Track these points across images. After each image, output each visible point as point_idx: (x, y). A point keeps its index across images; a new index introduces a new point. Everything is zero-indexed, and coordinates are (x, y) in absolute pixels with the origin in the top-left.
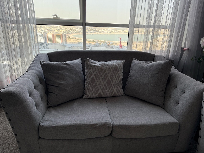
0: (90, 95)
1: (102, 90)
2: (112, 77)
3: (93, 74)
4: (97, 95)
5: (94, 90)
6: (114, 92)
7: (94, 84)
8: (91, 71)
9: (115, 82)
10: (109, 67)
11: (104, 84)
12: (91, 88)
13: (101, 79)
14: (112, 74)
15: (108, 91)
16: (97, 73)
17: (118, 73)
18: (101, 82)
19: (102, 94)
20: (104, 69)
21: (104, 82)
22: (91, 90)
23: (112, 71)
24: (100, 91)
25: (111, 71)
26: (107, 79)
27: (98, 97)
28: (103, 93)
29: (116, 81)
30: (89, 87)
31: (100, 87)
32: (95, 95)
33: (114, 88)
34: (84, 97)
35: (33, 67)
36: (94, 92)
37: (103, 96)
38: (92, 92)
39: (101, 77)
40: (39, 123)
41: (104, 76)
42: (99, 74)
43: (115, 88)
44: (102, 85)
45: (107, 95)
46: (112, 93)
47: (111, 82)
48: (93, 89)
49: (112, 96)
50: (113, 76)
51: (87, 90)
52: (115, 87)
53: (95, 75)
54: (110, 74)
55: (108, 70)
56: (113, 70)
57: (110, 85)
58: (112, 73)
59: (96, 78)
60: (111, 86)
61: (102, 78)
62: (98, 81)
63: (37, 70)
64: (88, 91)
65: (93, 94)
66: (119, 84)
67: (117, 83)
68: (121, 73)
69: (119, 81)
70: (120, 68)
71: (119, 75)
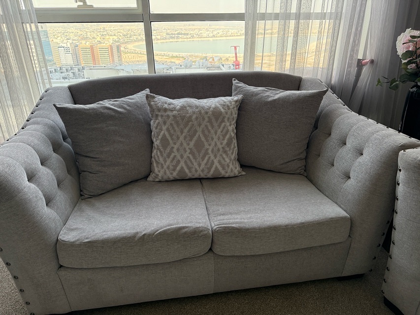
0: (160, 175)
1: (186, 162)
2: (206, 132)
3: (164, 128)
4: (175, 174)
5: (168, 163)
6: (214, 166)
7: (168, 150)
8: (159, 123)
9: (216, 145)
10: (200, 112)
11: (190, 149)
12: (161, 159)
13: (182, 138)
14: (206, 126)
15: (200, 165)
16: (171, 124)
17: (223, 124)
18: (182, 144)
19: (187, 171)
20: (188, 115)
21: (188, 144)
22: (163, 163)
23: (207, 119)
24: (182, 164)
25: (204, 119)
26: (195, 138)
27: (178, 177)
28: (189, 168)
29: (218, 143)
30: (158, 157)
31: (182, 156)
32: (172, 174)
33: (212, 157)
34: (150, 179)
35: (35, 117)
36: (168, 168)
37: (190, 175)
38: (165, 167)
39: (182, 132)
40: (56, 237)
41: (189, 131)
42: (176, 128)
43: (218, 158)
44: (185, 151)
45: (198, 173)
46: (209, 169)
47: (206, 143)
48: (165, 162)
49: (209, 176)
50: (209, 132)
51: (155, 165)
52: (215, 156)
53: (168, 130)
54: (202, 126)
55: (197, 118)
56: (209, 117)
57: (203, 152)
58: (208, 124)
59: (171, 135)
60: (206, 153)
61: (184, 134)
62: (175, 144)
63: (46, 124)
64: (157, 167)
65: (168, 172)
66: (228, 149)
67: (220, 147)
68: (230, 125)
69: (225, 142)
70: (227, 113)
71: (226, 129)
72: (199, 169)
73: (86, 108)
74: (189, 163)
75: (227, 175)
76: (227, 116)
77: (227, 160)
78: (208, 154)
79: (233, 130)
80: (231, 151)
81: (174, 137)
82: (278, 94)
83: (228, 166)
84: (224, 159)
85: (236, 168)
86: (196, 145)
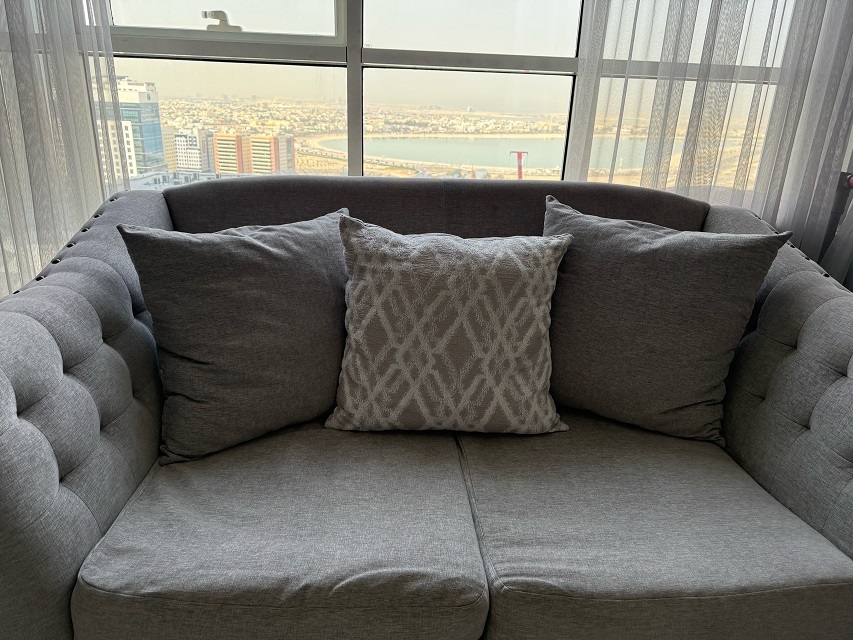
0: (358, 415)
1: (423, 389)
2: (480, 319)
3: (378, 301)
4: (394, 417)
5: (379, 387)
6: (493, 404)
7: (382, 356)
8: (365, 288)
9: (501, 351)
10: (467, 268)
11: (437, 357)
12: (363, 377)
13: (417, 329)
14: (480, 303)
15: (457, 398)
16: (395, 293)
17: (521, 302)
18: (416, 343)
19: (424, 410)
20: (437, 274)
21: (433, 345)
22: (367, 385)
23: (482, 286)
24: (414, 392)
25: (475, 286)
26: (451, 331)
27: (401, 426)
28: (431, 405)
29: (507, 348)
30: (356, 370)
31: (415, 374)
32: (386, 415)
33: (490, 381)
34: (332, 422)
35: (74, 255)
36: (379, 399)
37: (430, 422)
38: (372, 396)
39: (419, 314)
41: (436, 313)
42: (407, 303)
43: (502, 386)
44: (425, 362)
45: (451, 418)
46: (481, 411)
47: (476, 346)
48: (373, 383)
49: (480, 427)
50: (487, 317)
51: (347, 388)
52: (498, 380)
53: (386, 306)
54: (470, 303)
55: (458, 282)
56: (488, 282)
57: (468, 365)
58: (485, 297)
59: (393, 320)
60: (476, 370)
61: (424, 320)
62: (400, 341)
63: (94, 274)
64: (352, 394)
65: (377, 410)
66: (528, 363)
67: (511, 356)
68: (538, 305)
69: (524, 344)
70: (531, 275)
71: (527, 313)
72: (453, 408)
73: (194, 240)
74: (431, 391)
75: (523, 429)
76: (532, 282)
77: (527, 391)
78: (479, 372)
79: (545, 318)
80: (537, 369)
81: (400, 325)
82: (660, 237)
83: (528, 406)
84: (518, 387)
85: (546, 413)
86: (450, 348)
